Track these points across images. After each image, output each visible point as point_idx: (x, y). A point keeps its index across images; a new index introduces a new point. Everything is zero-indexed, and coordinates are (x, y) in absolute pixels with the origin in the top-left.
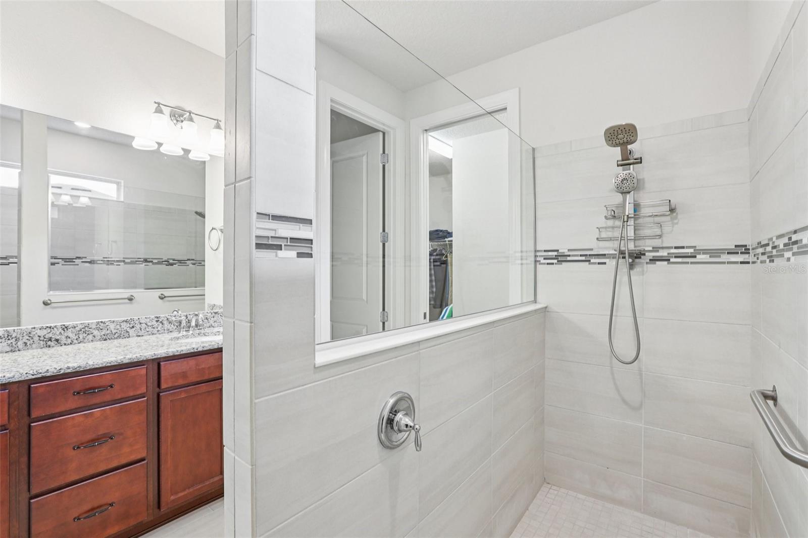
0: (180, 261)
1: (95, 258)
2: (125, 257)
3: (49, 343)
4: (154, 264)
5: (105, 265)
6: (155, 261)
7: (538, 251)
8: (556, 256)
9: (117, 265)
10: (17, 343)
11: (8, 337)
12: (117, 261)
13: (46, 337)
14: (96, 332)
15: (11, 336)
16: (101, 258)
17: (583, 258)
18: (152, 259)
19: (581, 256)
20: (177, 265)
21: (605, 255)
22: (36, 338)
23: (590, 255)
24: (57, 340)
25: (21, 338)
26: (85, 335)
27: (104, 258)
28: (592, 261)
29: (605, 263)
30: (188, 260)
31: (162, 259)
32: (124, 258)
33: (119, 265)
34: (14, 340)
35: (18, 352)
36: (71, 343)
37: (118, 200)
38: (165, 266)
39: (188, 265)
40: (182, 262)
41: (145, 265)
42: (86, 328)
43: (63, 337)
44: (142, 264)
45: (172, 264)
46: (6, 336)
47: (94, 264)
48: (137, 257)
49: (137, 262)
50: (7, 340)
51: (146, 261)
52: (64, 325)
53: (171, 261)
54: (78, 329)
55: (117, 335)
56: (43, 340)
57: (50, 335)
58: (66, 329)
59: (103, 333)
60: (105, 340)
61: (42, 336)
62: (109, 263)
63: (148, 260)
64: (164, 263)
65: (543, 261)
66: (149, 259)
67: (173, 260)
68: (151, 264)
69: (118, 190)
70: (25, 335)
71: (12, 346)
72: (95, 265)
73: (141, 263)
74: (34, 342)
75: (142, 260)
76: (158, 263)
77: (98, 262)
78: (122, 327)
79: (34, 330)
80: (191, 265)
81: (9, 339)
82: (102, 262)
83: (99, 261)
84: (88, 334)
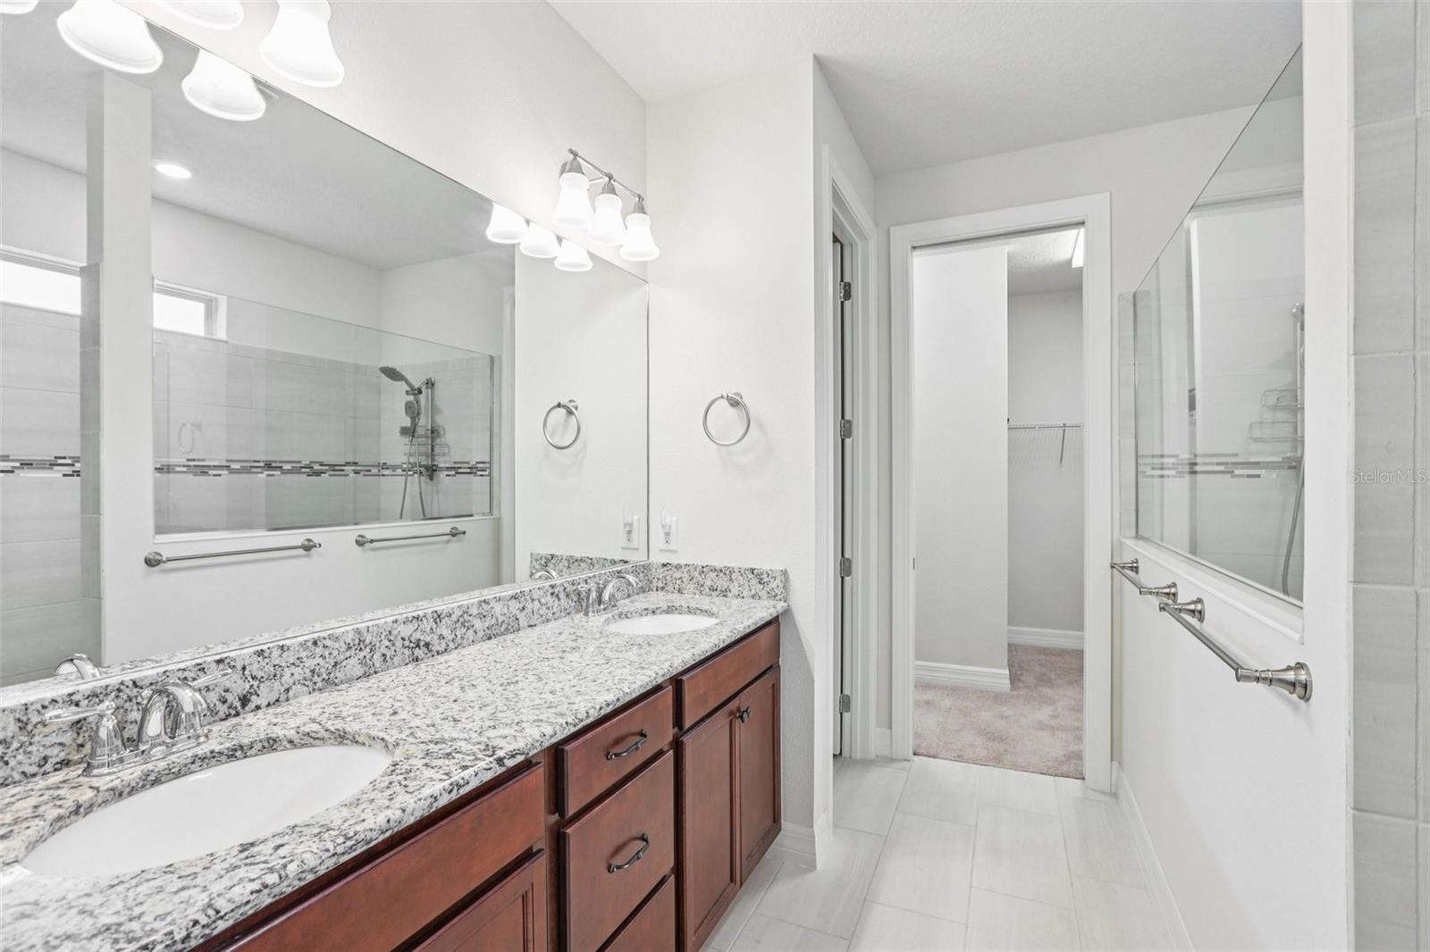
0: (333, 467)
1: (171, 460)
2: (230, 458)
3: (417, 652)
4: (284, 472)
5: (191, 476)
6: (287, 467)
7: (1143, 456)
8: (1173, 464)
9: (214, 475)
10: (372, 656)
11: (359, 644)
12: (215, 466)
13: (413, 640)
14: (478, 624)
15: (364, 641)
16: (183, 461)
17: (1222, 468)
18: (280, 462)
19: (1218, 464)
20: (326, 475)
21: (1258, 463)
22: (399, 643)
23: (1233, 464)
24: (427, 645)
25: (378, 645)
26: (464, 630)
27: (188, 460)
28: (1237, 472)
29: (1259, 476)
30: (347, 464)
31: (300, 462)
32: (228, 461)
33: (219, 475)
34: (368, 650)
35: (375, 675)
36: (446, 650)
37: (210, 337)
38: (305, 476)
39: (348, 475)
40: (337, 468)
41: (268, 475)
42: (465, 615)
43: (436, 637)
44: (262, 473)
45: (318, 474)
46: (357, 642)
47: (168, 472)
48: (253, 459)
49: (254, 470)
50: (357, 651)
51: (269, 466)
52: (436, 612)
53: (317, 467)
54: (454, 618)
55: (504, 626)
56: (408, 647)
57: (418, 635)
58: (438, 620)
59: (486, 624)
60: (490, 638)
61: (407, 639)
62: (202, 470)
63: (274, 465)
64: (303, 470)
65: (1149, 472)
66: (275, 462)
67: (321, 465)
68: (279, 473)
69: (210, 314)
70: (383, 637)
71: (366, 664)
72: (171, 475)
73: (260, 470)
74: (395, 651)
75: (262, 464)
76: (295, 471)
77: (178, 469)
78: (511, 609)
79: (395, 625)
80: (352, 475)
81: (361, 650)
82: (185, 469)
83: (179, 466)
84: (468, 628)
